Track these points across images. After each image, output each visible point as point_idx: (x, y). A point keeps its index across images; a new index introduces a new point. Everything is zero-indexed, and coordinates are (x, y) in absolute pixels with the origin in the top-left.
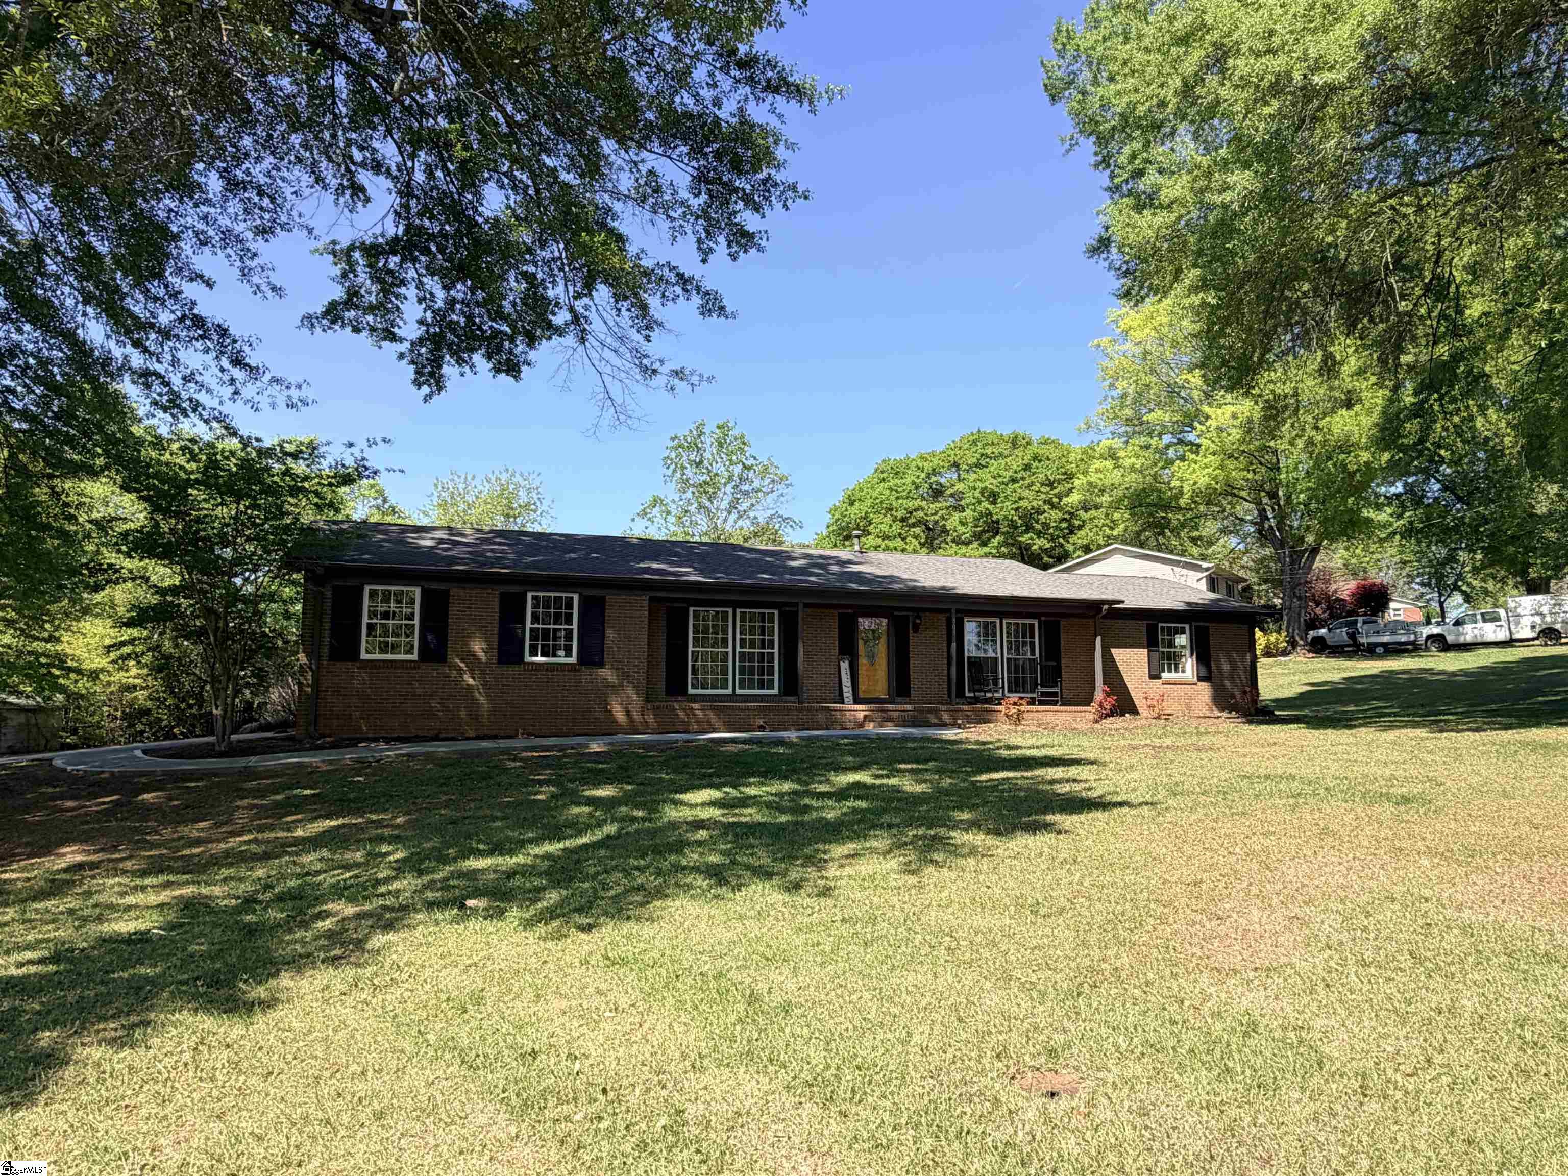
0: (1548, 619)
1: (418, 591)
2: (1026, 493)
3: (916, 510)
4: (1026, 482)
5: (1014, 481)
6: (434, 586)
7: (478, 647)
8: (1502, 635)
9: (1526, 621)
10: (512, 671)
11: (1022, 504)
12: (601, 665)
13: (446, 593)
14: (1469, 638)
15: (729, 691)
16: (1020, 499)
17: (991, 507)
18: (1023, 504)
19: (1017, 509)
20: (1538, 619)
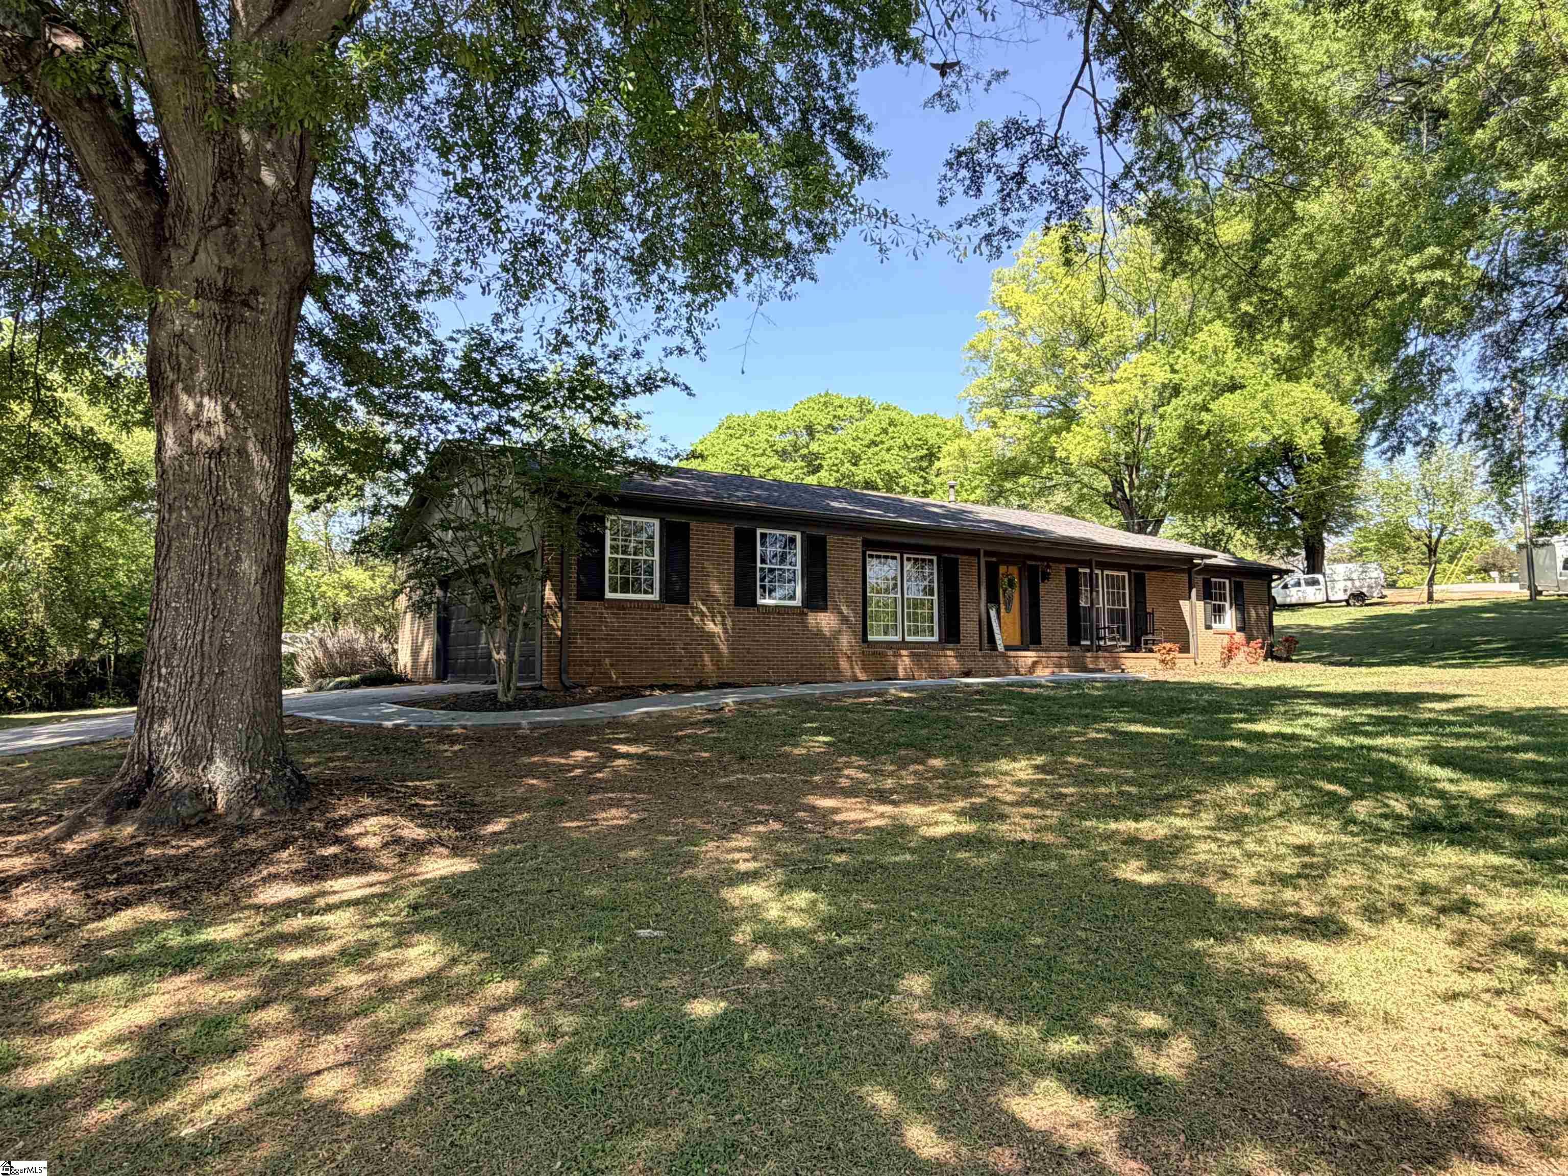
0: (1357, 584)
1: (657, 522)
2: (887, 457)
3: (774, 468)
4: (885, 446)
5: (874, 443)
6: (675, 519)
7: (716, 588)
8: (1321, 597)
9: (1340, 585)
10: (745, 614)
11: (883, 466)
12: (824, 609)
13: (687, 525)
14: (1294, 600)
15: (898, 638)
16: (883, 462)
17: (853, 468)
18: (886, 467)
19: (879, 472)
20: (1349, 584)
